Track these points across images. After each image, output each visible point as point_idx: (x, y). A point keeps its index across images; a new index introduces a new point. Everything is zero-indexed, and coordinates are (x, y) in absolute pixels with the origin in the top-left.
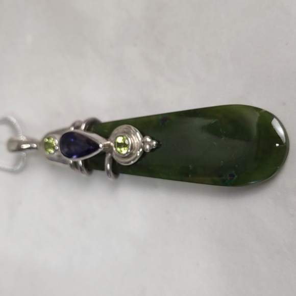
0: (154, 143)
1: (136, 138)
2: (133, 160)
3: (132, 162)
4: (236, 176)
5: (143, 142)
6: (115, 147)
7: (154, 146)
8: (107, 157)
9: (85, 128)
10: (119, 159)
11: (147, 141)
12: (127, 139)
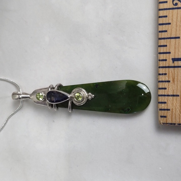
0: (93, 96)
1: (84, 93)
3: (82, 104)
4: (130, 110)
5: (88, 95)
6: (75, 98)
7: (93, 97)
8: (69, 102)
9: (57, 88)
10: (76, 103)
11: (90, 95)
12: (81, 94)
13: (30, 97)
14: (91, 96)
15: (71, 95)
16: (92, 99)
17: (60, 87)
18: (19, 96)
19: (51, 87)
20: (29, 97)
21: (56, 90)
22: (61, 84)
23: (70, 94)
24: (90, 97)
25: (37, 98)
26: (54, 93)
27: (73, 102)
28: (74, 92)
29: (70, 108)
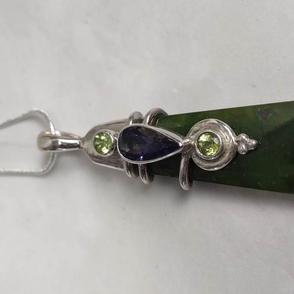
0: (254, 142)
1: (227, 136)
2: (217, 166)
3: (216, 169)
5: (237, 142)
6: (199, 147)
7: (253, 146)
8: (183, 161)
9: (150, 122)
10: (201, 162)
11: (243, 141)
12: (217, 137)
13: (82, 146)
14: (247, 142)
15: (188, 140)
16: (249, 152)
17: (159, 117)
18: (53, 142)
19: (136, 117)
20: (78, 146)
21: (146, 124)
22: (161, 110)
23: (185, 136)
24: (244, 146)
25: (96, 147)
26: (139, 133)
27: (194, 159)
28: (195, 132)
29: (184, 179)
